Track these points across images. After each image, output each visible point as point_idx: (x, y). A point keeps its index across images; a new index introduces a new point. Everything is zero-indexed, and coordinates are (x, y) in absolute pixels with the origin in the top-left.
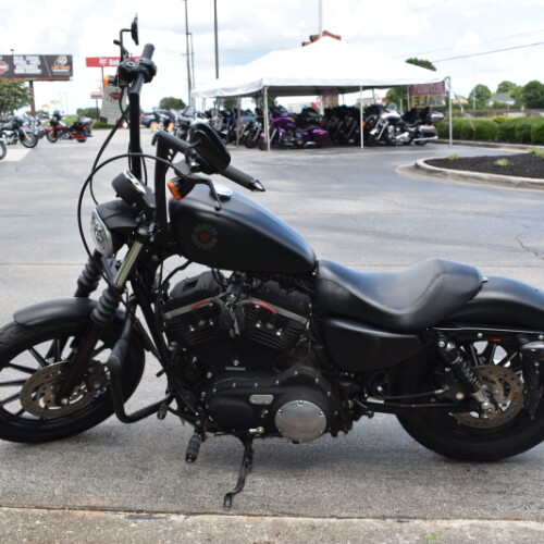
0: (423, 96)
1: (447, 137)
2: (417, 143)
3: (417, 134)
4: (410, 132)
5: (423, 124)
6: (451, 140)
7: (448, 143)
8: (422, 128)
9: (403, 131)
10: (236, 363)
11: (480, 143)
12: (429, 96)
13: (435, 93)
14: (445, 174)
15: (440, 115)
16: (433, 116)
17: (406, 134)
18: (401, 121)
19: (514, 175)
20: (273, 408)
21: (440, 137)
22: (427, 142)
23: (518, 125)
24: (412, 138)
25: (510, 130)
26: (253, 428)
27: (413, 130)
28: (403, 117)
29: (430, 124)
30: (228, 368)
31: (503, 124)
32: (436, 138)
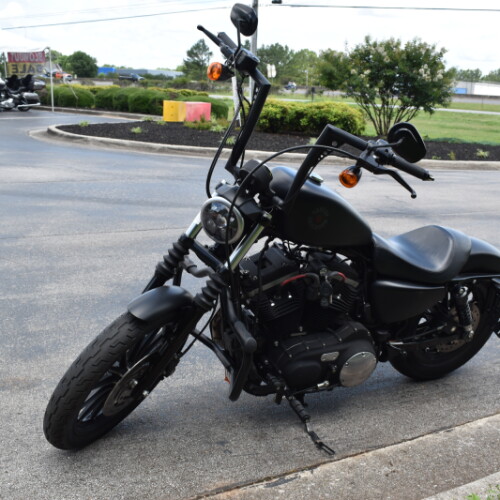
0: (22, 64)
1: (50, 104)
2: (21, 109)
3: (21, 100)
4: (14, 98)
5: (26, 91)
6: (53, 108)
7: (50, 110)
8: (26, 94)
9: (7, 97)
10: (301, 329)
11: (81, 110)
12: (28, 64)
13: (34, 62)
14: (86, 141)
15: (43, 83)
16: (36, 83)
17: (10, 101)
18: (5, 87)
19: (151, 141)
20: (340, 362)
21: (43, 104)
22: (30, 108)
23: (114, 95)
24: (16, 104)
25: (107, 99)
26: (320, 382)
27: (16, 96)
28: (7, 84)
29: (32, 91)
30: (293, 335)
31: (99, 93)
32: (39, 104)
